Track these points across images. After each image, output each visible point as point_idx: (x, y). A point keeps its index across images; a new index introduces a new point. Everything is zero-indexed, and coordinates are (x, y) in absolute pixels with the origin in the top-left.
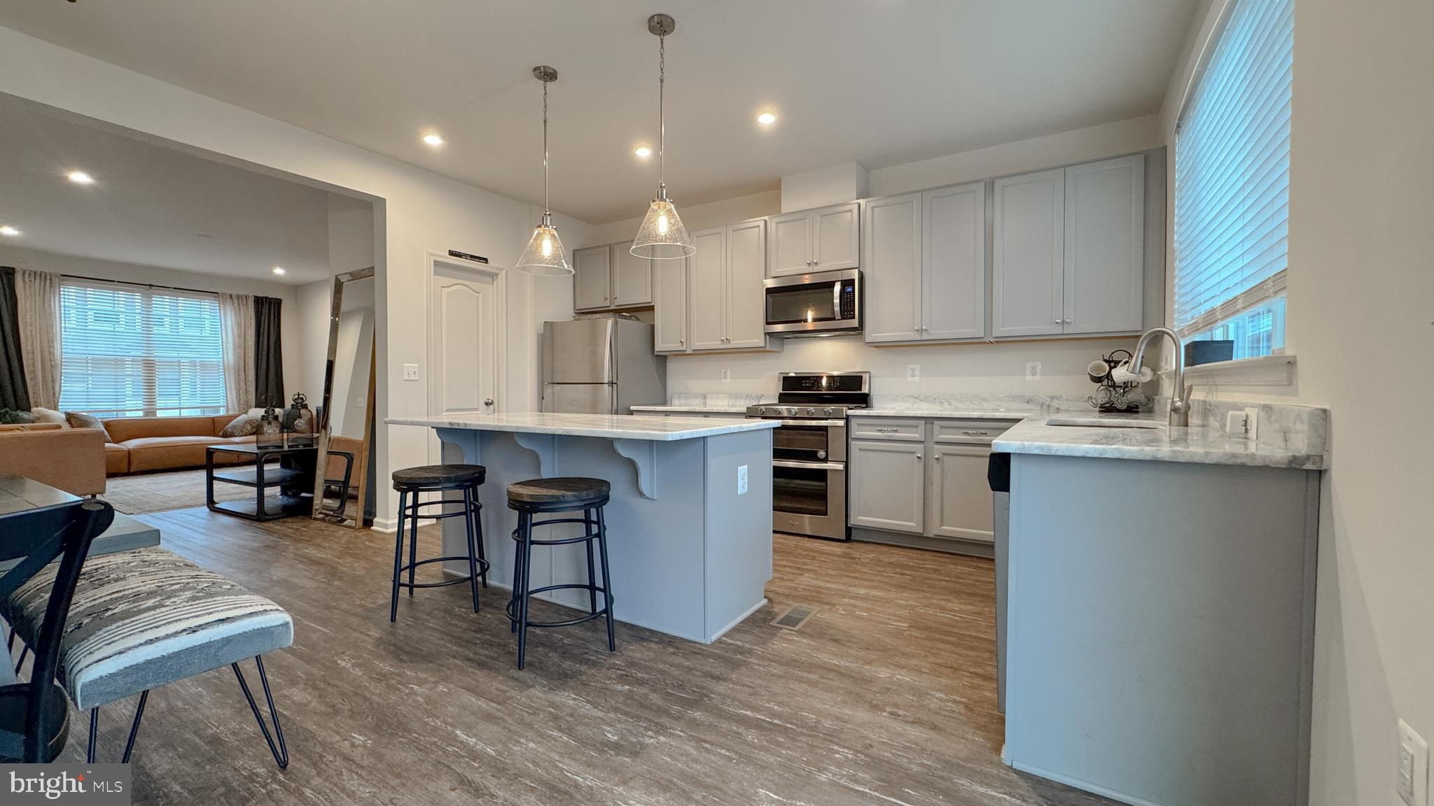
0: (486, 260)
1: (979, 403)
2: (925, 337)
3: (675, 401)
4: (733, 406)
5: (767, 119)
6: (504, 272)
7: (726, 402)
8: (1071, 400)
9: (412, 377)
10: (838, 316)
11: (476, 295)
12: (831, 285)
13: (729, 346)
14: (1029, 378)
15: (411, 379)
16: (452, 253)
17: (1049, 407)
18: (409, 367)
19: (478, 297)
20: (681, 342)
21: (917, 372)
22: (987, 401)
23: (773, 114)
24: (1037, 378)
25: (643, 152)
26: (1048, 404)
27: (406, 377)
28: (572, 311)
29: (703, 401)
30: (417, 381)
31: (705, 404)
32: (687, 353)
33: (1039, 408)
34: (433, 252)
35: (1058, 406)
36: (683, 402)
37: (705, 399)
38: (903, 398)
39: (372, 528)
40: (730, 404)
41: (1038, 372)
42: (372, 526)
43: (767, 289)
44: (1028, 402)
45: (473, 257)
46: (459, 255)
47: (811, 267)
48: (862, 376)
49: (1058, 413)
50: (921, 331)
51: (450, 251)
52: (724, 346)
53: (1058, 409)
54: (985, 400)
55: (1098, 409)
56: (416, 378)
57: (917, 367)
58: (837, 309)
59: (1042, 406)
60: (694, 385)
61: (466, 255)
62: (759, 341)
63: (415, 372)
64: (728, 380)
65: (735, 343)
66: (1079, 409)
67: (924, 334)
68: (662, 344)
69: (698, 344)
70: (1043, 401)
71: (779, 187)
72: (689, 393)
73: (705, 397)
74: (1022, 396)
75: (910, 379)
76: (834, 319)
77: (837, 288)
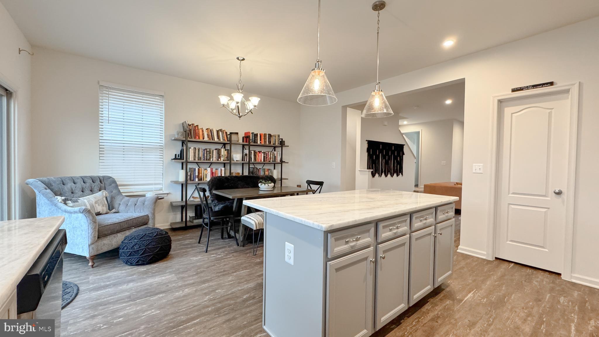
0: (552, 84)
9: (478, 171)
11: (549, 110)
15: (477, 172)
16: (514, 90)
18: (476, 166)
27: (474, 171)
46: (521, 89)
56: (481, 172)
61: (527, 87)
63: (480, 169)
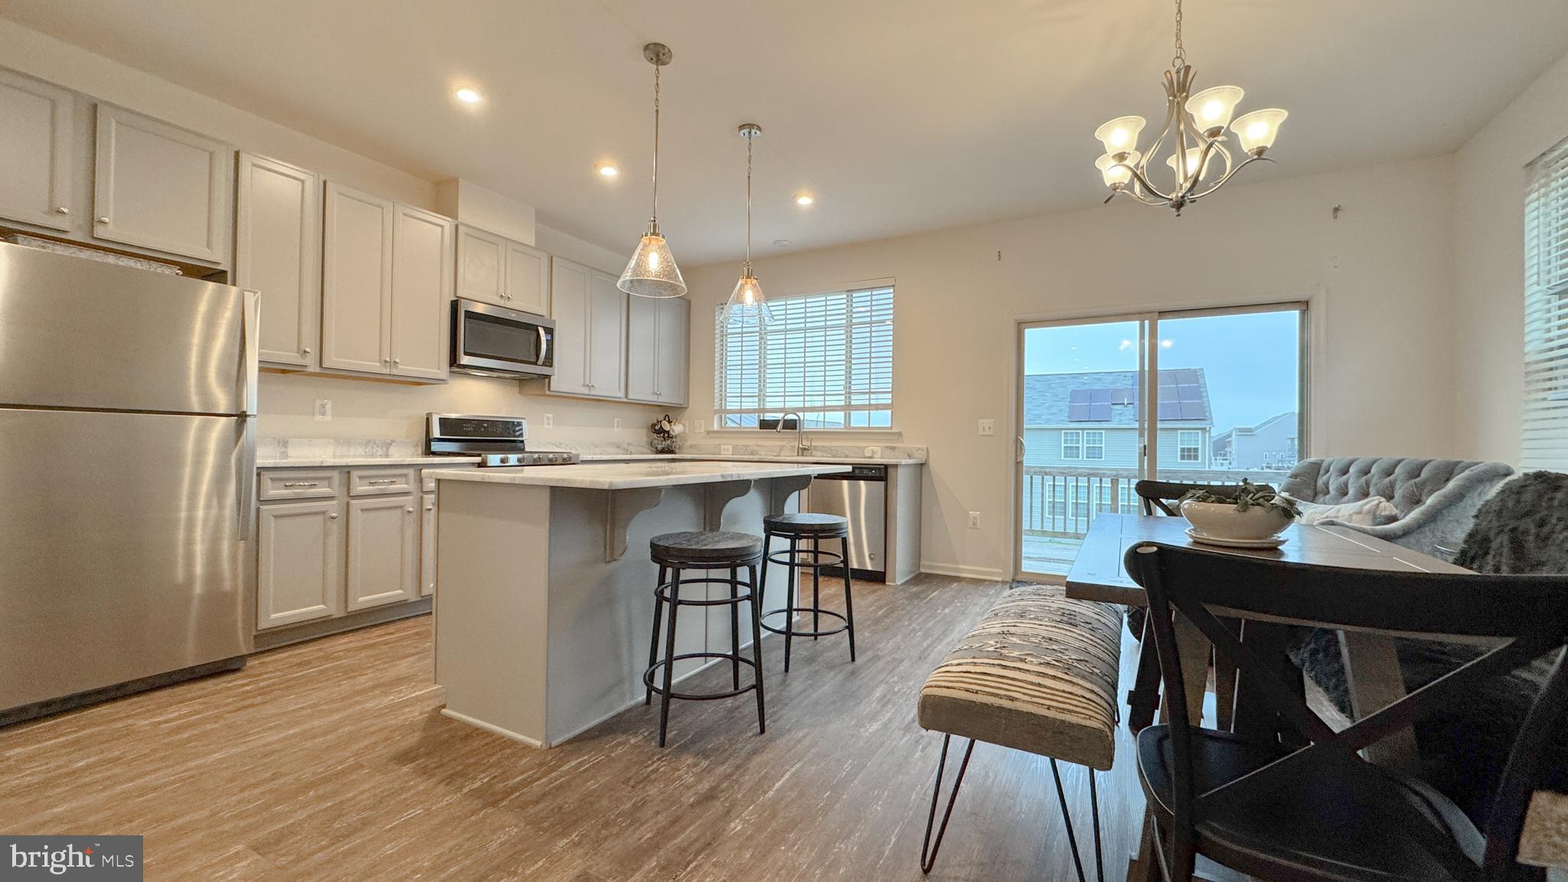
4: (342, 456)
5: (608, 172)
7: (330, 451)
10: (540, 361)
13: (395, 372)
17: (627, 450)
21: (551, 420)
23: (617, 168)
24: (621, 429)
29: (280, 449)
31: (285, 455)
37: (285, 447)
40: (338, 453)
43: (466, 312)
44: (617, 447)
47: (503, 300)
48: (521, 423)
50: (588, 385)
52: (386, 371)
54: (596, 446)
55: (654, 451)
57: (552, 417)
62: (441, 372)
64: (328, 418)
65: (402, 369)
69: (336, 360)
70: (623, 446)
73: (287, 443)
74: (614, 443)
75: (546, 427)
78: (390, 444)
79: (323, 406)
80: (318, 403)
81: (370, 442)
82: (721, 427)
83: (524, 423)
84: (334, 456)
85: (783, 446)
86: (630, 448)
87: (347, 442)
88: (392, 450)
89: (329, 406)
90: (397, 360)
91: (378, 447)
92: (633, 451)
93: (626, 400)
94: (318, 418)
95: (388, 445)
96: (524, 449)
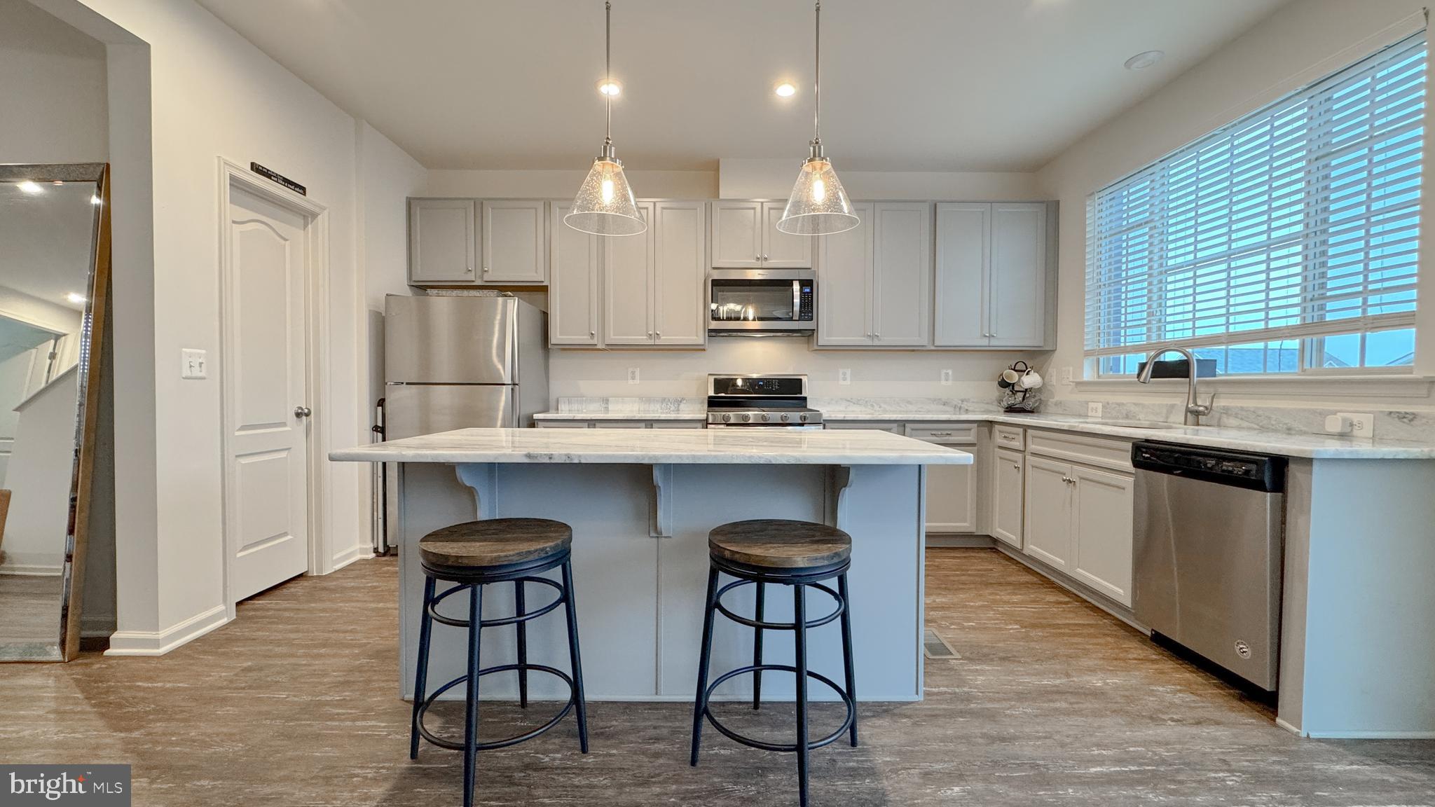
0: (302, 190)
1: (906, 406)
2: (876, 343)
3: (562, 407)
4: (644, 412)
5: (786, 91)
6: (326, 212)
7: (636, 407)
8: (977, 402)
9: (196, 372)
10: (796, 317)
11: (283, 242)
12: (789, 283)
13: (658, 342)
14: (943, 383)
15: (194, 375)
16: (256, 168)
17: (960, 408)
18: (193, 355)
19: (285, 245)
20: (592, 334)
21: (848, 376)
22: (911, 404)
23: (794, 87)
24: (950, 383)
25: (611, 90)
26: (959, 405)
27: (186, 372)
28: (405, 282)
29: (604, 406)
30: (204, 378)
31: (607, 410)
32: (598, 347)
33: (952, 409)
34: (233, 161)
35: (966, 408)
36: (575, 407)
37: (607, 404)
38: (837, 402)
39: (107, 652)
40: (642, 408)
41: (951, 378)
42: (109, 648)
43: (713, 281)
44: (944, 405)
45: (287, 182)
46: (267, 174)
47: (760, 261)
48: (801, 380)
49: (967, 413)
50: (872, 337)
51: (252, 164)
52: (652, 342)
53: (967, 410)
54: (909, 402)
55: (1004, 409)
56: (201, 374)
57: (849, 372)
58: (797, 308)
59: (955, 407)
60: (587, 386)
61: (277, 176)
62: (699, 338)
63: (201, 364)
64: (637, 381)
65: (665, 339)
66: (983, 410)
67: (875, 339)
68: (560, 335)
69: (613, 338)
70: (955, 403)
71: (717, 170)
72: (582, 396)
73: (606, 401)
74: (940, 399)
75: (841, 382)
76: (791, 319)
77: (796, 287)
78: (681, 402)
79: (633, 373)
80: (630, 370)
81: (665, 400)
82: (1099, 376)
83: (804, 379)
84: (639, 411)
85: (1173, 406)
86: (965, 405)
87: (649, 400)
88: (682, 406)
89: (637, 374)
90: (658, 332)
91: (671, 403)
92: (970, 409)
93: (933, 348)
94: (631, 382)
95: (679, 401)
96: (806, 407)
